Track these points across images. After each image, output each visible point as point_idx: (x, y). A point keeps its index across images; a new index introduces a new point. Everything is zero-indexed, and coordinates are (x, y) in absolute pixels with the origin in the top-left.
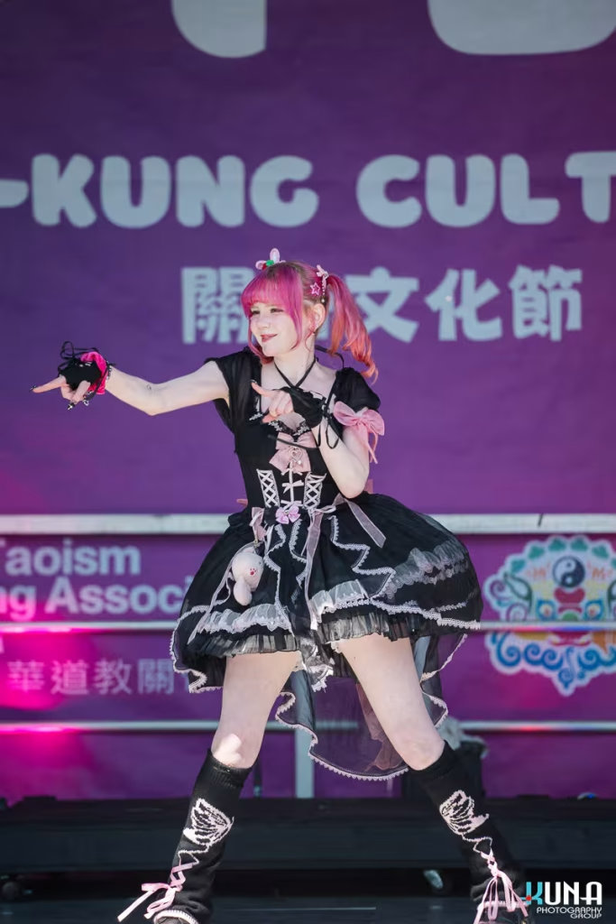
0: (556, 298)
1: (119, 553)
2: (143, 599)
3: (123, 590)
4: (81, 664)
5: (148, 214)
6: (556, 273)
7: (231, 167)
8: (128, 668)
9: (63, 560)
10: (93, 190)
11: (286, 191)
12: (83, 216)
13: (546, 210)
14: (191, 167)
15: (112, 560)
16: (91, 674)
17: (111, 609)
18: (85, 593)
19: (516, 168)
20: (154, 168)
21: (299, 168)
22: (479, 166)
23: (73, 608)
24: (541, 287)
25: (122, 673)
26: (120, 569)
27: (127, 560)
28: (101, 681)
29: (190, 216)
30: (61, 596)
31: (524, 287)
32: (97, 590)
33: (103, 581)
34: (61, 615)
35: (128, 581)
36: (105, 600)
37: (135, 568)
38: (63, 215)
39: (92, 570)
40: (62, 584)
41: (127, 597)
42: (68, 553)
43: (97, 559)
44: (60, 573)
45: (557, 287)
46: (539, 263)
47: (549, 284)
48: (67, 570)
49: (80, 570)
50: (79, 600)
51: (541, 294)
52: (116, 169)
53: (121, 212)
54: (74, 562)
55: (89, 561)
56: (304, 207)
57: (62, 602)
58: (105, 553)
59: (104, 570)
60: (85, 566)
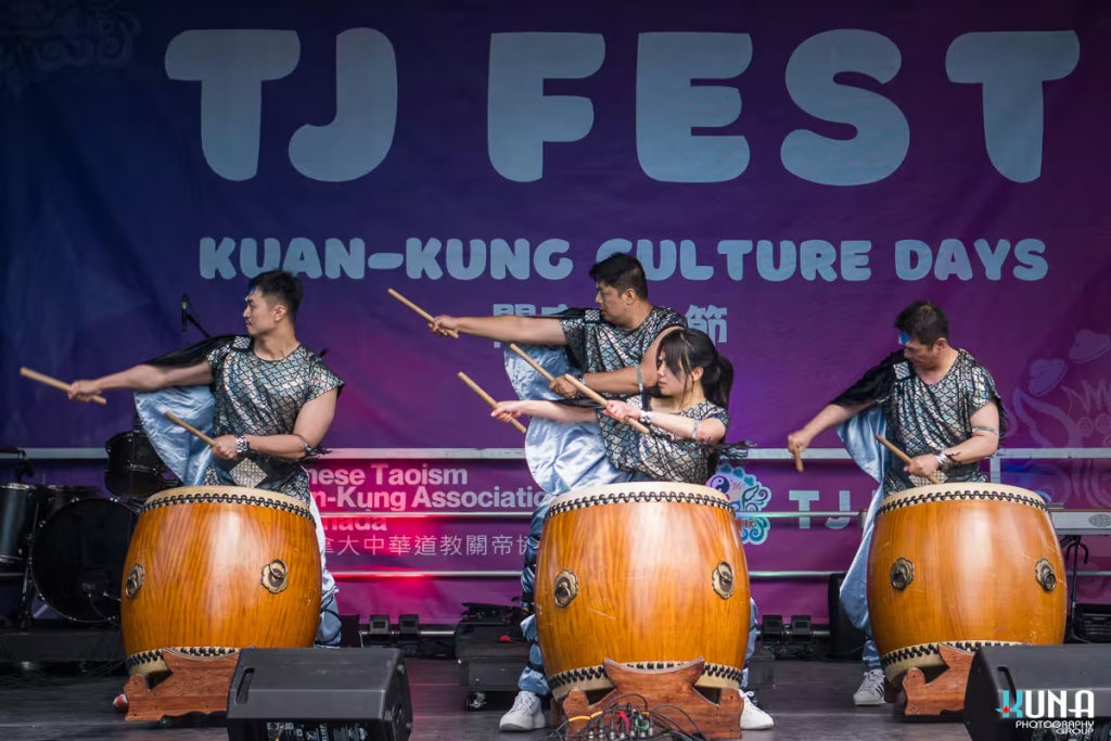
0: (713, 324)
1: (455, 473)
2: (469, 499)
3: (457, 494)
4: (432, 538)
5: (474, 272)
6: (712, 309)
7: (522, 245)
8: (460, 540)
9: (422, 476)
10: (441, 258)
11: (555, 259)
12: (435, 273)
13: (706, 273)
14: (499, 245)
15: (451, 476)
16: (438, 543)
17: (450, 505)
18: (435, 496)
19: (688, 247)
20: (477, 246)
21: (562, 246)
22: (667, 246)
23: (428, 505)
24: (704, 317)
25: (457, 543)
26: (455, 481)
27: (460, 476)
28: (444, 548)
29: (498, 274)
30: (421, 496)
31: (694, 317)
32: (443, 494)
33: (445, 488)
34: (421, 507)
35: (460, 488)
36: (447, 500)
37: (464, 482)
38: (424, 273)
39: (439, 482)
40: (422, 490)
41: (460, 498)
42: (425, 472)
43: (442, 475)
44: (420, 484)
45: (713, 317)
46: (703, 304)
47: (708, 315)
48: (425, 482)
49: (432, 482)
50: (431, 500)
51: (705, 322)
52: (455, 246)
53: (458, 271)
54: (429, 477)
55: (437, 477)
56: (565, 268)
57: (422, 501)
58: (447, 473)
59: (446, 482)
60: (435, 480)
